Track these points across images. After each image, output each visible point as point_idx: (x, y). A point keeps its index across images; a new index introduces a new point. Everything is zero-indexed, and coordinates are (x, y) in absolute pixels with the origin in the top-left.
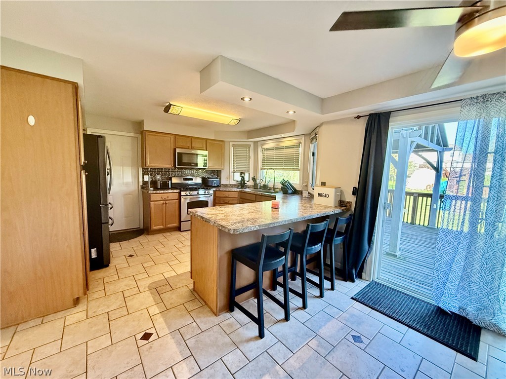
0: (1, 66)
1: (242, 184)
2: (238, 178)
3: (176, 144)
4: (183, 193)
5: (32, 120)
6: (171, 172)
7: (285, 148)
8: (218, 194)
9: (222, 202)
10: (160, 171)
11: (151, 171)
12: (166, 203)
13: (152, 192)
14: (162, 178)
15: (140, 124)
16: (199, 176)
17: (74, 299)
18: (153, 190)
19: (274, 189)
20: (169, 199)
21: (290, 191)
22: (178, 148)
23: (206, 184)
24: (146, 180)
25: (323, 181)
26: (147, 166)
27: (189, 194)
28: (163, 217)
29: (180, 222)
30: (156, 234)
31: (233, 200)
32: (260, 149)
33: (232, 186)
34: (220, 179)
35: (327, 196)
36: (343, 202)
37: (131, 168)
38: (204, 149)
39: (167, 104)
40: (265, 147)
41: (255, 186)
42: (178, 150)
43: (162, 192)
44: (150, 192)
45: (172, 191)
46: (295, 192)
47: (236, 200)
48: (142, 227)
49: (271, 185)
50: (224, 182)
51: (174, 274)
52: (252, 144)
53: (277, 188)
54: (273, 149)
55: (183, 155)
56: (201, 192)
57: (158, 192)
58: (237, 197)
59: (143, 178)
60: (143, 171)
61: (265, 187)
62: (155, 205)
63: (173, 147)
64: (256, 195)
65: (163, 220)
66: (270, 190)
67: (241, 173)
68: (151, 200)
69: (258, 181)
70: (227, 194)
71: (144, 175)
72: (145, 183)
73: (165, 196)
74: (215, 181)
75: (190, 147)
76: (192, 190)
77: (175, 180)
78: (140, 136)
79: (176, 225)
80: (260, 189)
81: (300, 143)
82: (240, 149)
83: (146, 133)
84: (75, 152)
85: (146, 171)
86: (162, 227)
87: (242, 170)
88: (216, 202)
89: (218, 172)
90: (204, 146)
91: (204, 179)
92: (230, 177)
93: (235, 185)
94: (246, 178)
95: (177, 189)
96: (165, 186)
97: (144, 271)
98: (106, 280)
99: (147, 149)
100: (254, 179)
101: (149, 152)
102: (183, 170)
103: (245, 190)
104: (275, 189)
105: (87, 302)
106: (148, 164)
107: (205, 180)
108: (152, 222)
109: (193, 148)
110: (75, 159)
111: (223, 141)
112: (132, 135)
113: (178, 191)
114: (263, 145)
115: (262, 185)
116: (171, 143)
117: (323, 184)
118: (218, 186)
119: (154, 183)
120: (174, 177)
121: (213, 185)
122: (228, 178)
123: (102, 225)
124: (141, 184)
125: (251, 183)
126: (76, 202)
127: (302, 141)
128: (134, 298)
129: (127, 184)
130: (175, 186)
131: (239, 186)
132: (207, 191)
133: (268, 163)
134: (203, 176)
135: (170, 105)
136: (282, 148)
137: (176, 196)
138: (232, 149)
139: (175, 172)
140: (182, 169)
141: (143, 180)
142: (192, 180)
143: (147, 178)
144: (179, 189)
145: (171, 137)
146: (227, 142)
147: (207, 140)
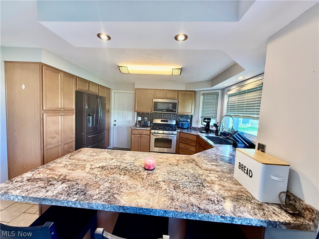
4: (152, 131)
7: (248, 92)
8: (182, 135)
9: (184, 142)
11: (142, 114)
12: (140, 137)
13: (133, 128)
16: (174, 120)
18: (139, 127)
20: (143, 134)
21: (241, 145)
22: (154, 98)
26: (140, 111)
32: (226, 96)
35: (250, 174)
37: (131, 112)
40: (230, 93)
42: (154, 100)
45: (145, 129)
47: (194, 142)
50: (194, 125)
54: (236, 95)
58: (195, 140)
59: (137, 118)
60: (137, 114)
61: (225, 135)
62: (134, 137)
63: (152, 98)
64: (205, 142)
68: (133, 133)
70: (187, 136)
71: (137, 116)
82: (209, 97)
83: (136, 90)
85: (139, 114)
88: (180, 141)
90: (176, 96)
92: (199, 122)
101: (137, 102)
107: (177, 123)
109: (167, 98)
111: (194, 91)
113: (150, 129)
116: (151, 96)
117: (261, 148)
122: (197, 122)
124: (135, 122)
129: (129, 122)
132: (171, 132)
133: (232, 110)
136: (245, 92)
137: (148, 132)
138: (202, 97)
141: (137, 120)
142: (168, 122)
143: (140, 119)
145: (151, 91)
146: (198, 91)
147: (178, 91)
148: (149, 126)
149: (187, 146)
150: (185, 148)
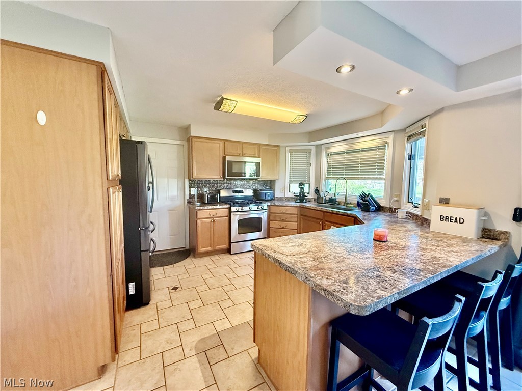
0: (1, 39)
1: (301, 198)
2: (296, 189)
3: (226, 151)
4: (234, 209)
5: (42, 118)
6: (220, 183)
7: (362, 151)
8: (273, 209)
10: (208, 182)
11: (198, 183)
12: (214, 221)
13: (199, 208)
14: (209, 190)
15: (187, 129)
16: (250, 188)
17: (98, 368)
18: (200, 206)
19: (346, 203)
20: (218, 216)
21: (373, 208)
22: (227, 155)
23: (258, 198)
24: (192, 193)
25: (445, 197)
26: (194, 177)
27: (240, 210)
28: (211, 238)
29: (230, 243)
30: (203, 257)
31: (291, 217)
32: (324, 154)
33: (289, 199)
34: (274, 191)
35: (460, 221)
36: (490, 231)
37: (176, 180)
38: (257, 156)
39: (219, 99)
40: (332, 150)
41: (318, 200)
42: (228, 158)
43: (210, 207)
44: (197, 208)
45: (221, 207)
46: (379, 209)
47: (294, 217)
48: (188, 247)
49: (340, 199)
50: (278, 194)
51: (228, 326)
52: (313, 149)
53: (350, 204)
55: (233, 164)
56: (254, 207)
57: (206, 208)
58: (296, 213)
59: (190, 191)
60: (189, 183)
61: (332, 201)
62: (202, 223)
63: (222, 155)
64: (324, 212)
65: (211, 240)
66: (338, 204)
67: (301, 184)
68: (198, 217)
69: (322, 194)
70: (283, 209)
71: (190, 187)
72: (191, 197)
73: (213, 213)
74: (268, 194)
75: (241, 155)
76: (242, 204)
77: (224, 193)
78: (186, 144)
79: (225, 246)
80: (325, 203)
81: (387, 143)
82: (298, 154)
83: (193, 139)
84: (100, 161)
85: (192, 182)
86: (209, 249)
87: (301, 180)
88: (271, 219)
89: (271, 183)
90: (257, 152)
91: (255, 191)
92: (286, 189)
93: (292, 198)
94: (306, 190)
95: (227, 204)
96: (213, 201)
97: (190, 317)
98: (144, 328)
99: (193, 158)
100: (317, 191)
101: (196, 161)
102: (233, 181)
103: (305, 204)
104: (348, 204)
105: (116, 371)
106: (195, 175)
107: (257, 193)
108: (198, 243)
109: (244, 155)
110: (100, 171)
111: (278, 146)
112: (179, 142)
113: (228, 206)
114: (328, 148)
115: (327, 199)
116: (219, 151)
117: (445, 201)
118: (272, 200)
119: (201, 197)
120: (223, 189)
121: (267, 199)
122: (284, 189)
123: (142, 253)
124: (187, 198)
125: (312, 196)
126: (102, 231)
127: (390, 141)
128: (176, 369)
129: (172, 198)
130: (224, 200)
131: (297, 199)
132: (260, 206)
133: (337, 170)
134: (254, 187)
135: (223, 99)
136: (358, 151)
137: (226, 212)
138: (288, 155)
139: (224, 183)
140: (231, 180)
141: (190, 193)
142: (243, 193)
143: (194, 191)
144: (229, 204)
145: (219, 144)
146: (283, 146)
147: (260, 145)
148: (218, 201)
149: (284, 224)
150: (280, 227)
